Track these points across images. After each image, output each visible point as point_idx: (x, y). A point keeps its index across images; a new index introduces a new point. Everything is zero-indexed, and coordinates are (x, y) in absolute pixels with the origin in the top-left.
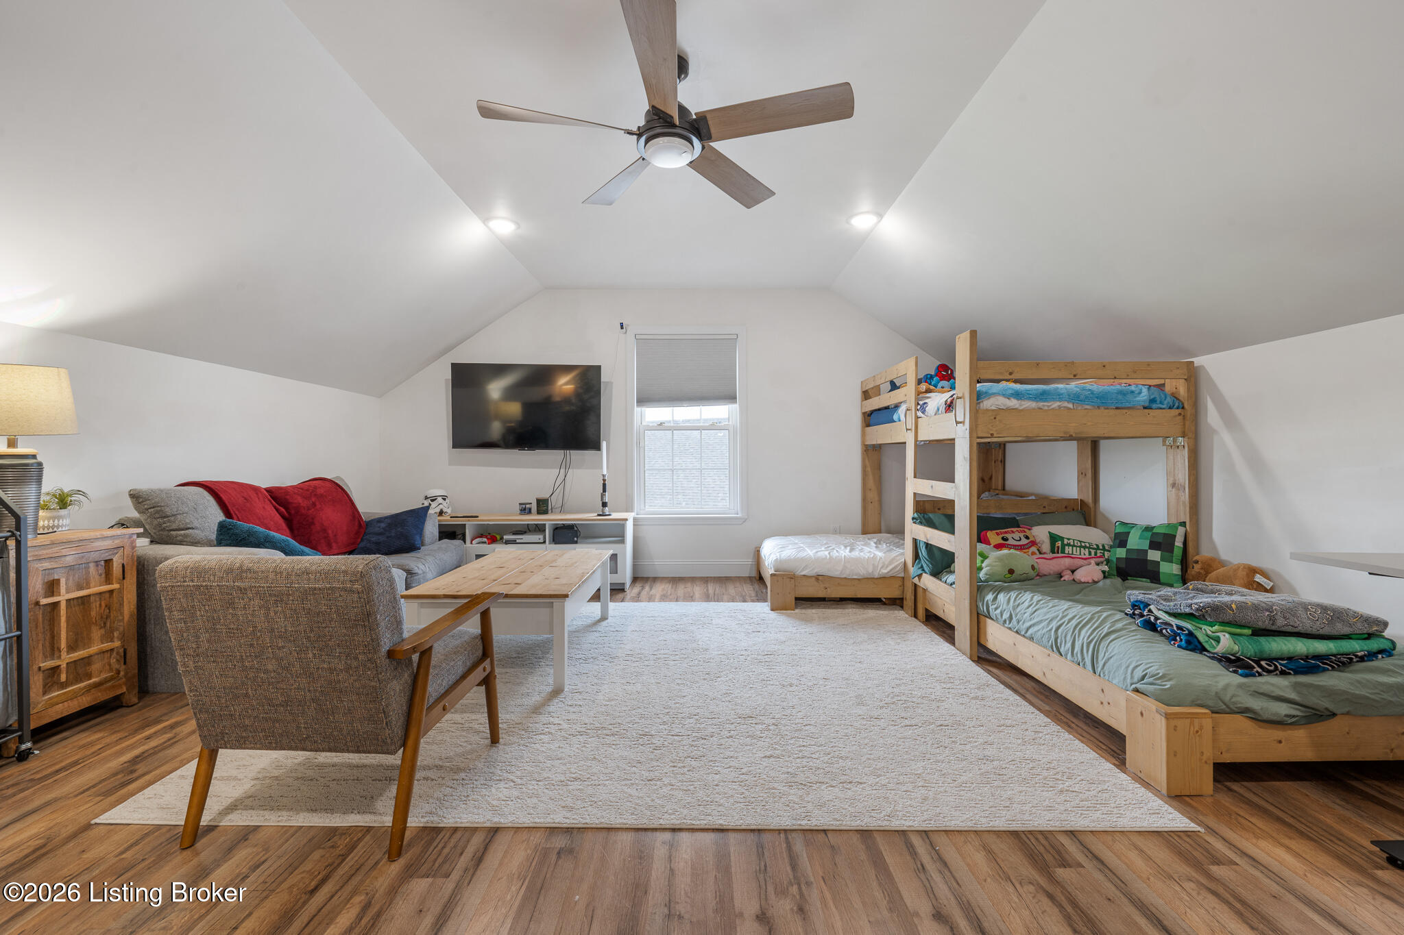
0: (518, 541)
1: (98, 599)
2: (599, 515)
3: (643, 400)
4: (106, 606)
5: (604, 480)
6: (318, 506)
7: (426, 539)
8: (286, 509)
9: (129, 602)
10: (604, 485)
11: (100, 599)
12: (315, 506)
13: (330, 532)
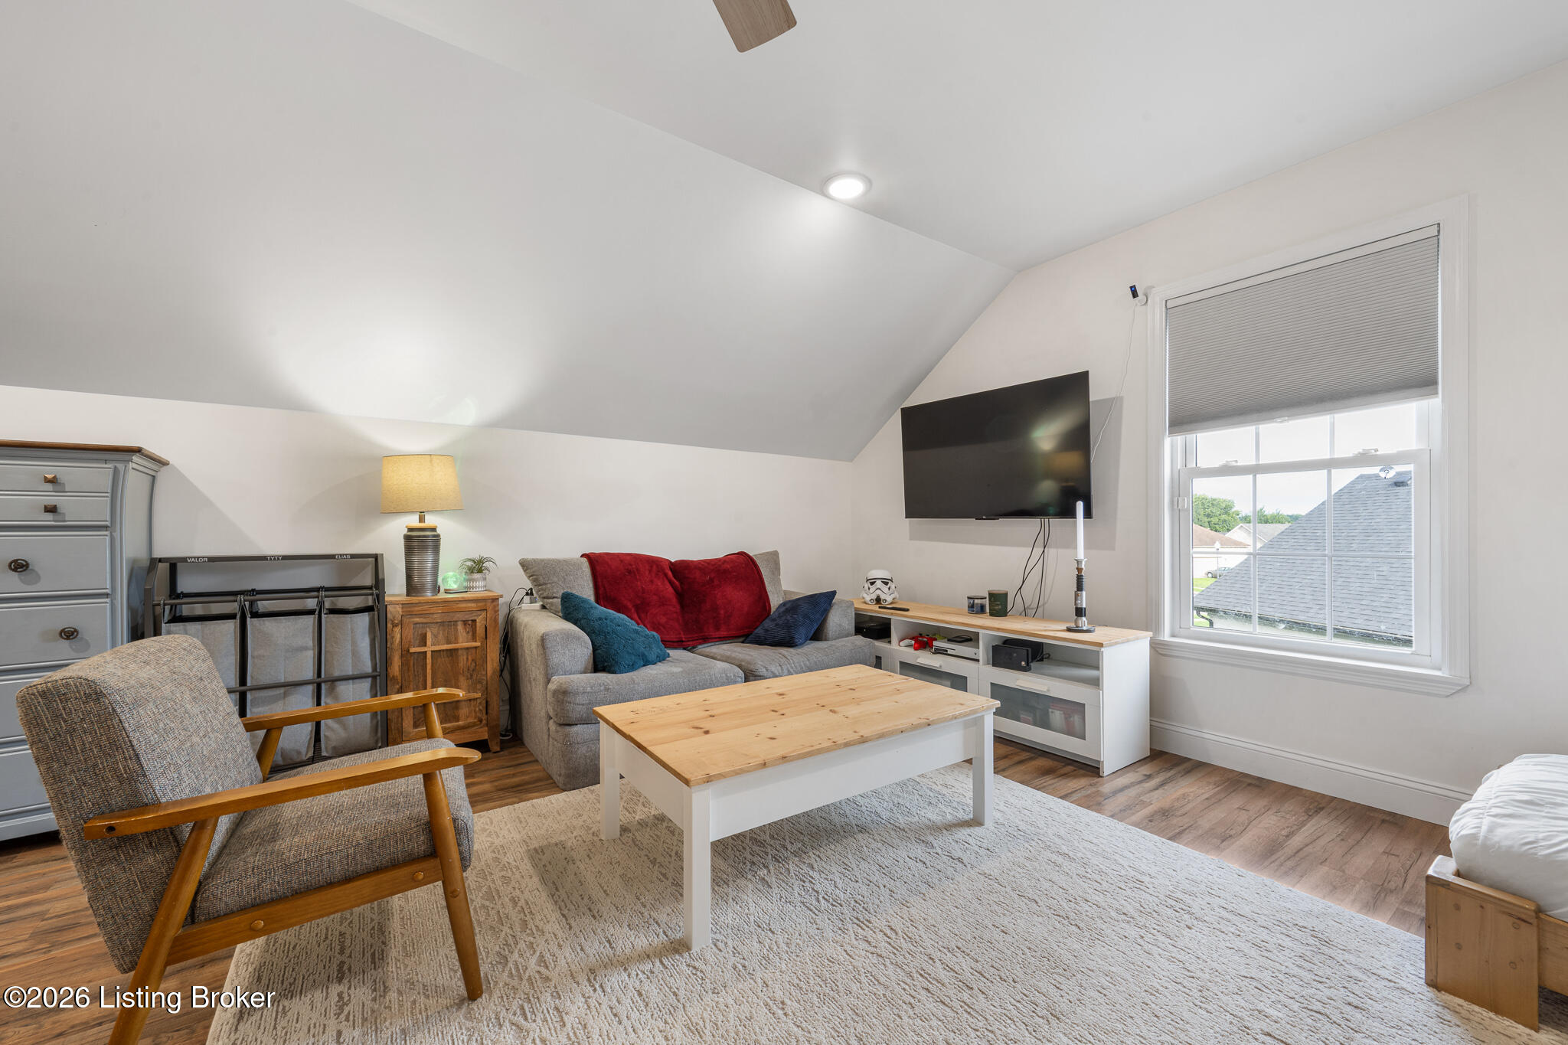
0: (949, 652)
1: (465, 653)
2: (1069, 630)
3: (1184, 420)
4: (472, 660)
5: (1079, 570)
6: (716, 582)
7: (830, 633)
8: (681, 583)
9: (492, 660)
10: (1080, 579)
11: (467, 654)
12: (713, 582)
13: (722, 612)
